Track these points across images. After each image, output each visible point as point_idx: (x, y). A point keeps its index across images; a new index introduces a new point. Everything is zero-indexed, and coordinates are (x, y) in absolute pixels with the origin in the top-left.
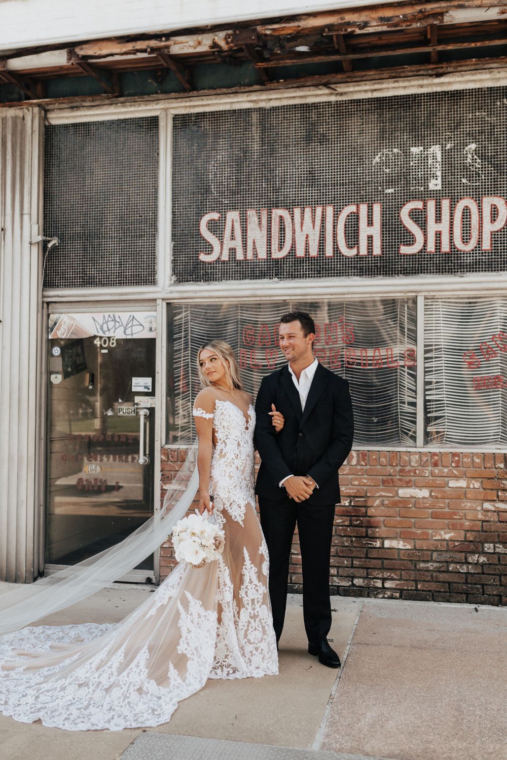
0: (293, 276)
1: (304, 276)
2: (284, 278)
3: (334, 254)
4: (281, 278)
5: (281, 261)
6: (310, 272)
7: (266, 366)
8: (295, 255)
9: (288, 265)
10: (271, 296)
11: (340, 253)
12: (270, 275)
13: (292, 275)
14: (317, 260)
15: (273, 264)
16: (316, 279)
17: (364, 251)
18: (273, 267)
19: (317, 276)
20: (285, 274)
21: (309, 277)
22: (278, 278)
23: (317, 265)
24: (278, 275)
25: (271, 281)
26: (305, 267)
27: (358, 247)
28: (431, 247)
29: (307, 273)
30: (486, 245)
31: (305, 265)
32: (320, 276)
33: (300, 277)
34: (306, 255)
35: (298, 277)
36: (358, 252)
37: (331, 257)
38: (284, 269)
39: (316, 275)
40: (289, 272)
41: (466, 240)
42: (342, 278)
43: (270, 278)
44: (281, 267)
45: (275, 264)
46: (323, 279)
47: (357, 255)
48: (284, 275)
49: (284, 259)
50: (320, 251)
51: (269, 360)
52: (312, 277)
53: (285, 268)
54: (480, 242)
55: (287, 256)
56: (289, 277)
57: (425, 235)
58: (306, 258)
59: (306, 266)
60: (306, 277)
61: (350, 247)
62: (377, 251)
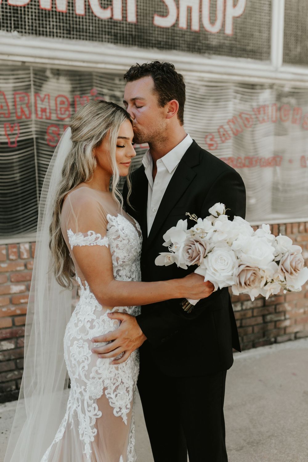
0: (37, 32)
1: (51, 34)
2: (26, 33)
3: (86, 12)
4: (22, 32)
5: (21, 10)
6: (58, 31)
7: (6, 143)
8: (39, 6)
9: (30, 17)
10: (9, 55)
11: (92, 13)
12: (7, 27)
13: (36, 30)
14: (66, 16)
15: (10, 13)
16: (66, 40)
17: (118, 16)
18: (10, 16)
19: (67, 37)
20: (27, 27)
21: (57, 36)
22: (18, 32)
23: (66, 23)
24: (18, 28)
25: (9, 34)
26: (51, 23)
27: (112, 9)
28: (183, 24)
29: (55, 30)
30: (229, 30)
31: (51, 20)
32: (70, 38)
33: (47, 35)
34: (52, 7)
35: (43, 35)
36: (112, 15)
37: (82, 16)
38: (25, 22)
39: (65, 35)
40: (32, 26)
41: (213, 21)
42: (96, 43)
43: (7, 31)
44: (21, 18)
45: (14, 13)
46: (74, 41)
47: (111, 18)
48: (25, 29)
49: (24, 7)
50: (69, 6)
51: (10, 137)
52: (60, 37)
53: (27, 20)
54: (223, 25)
55: (28, 4)
56: (32, 33)
57: (178, 8)
58: (53, 11)
59: (53, 22)
60: (53, 36)
61: (104, 7)
62: (132, 18)
